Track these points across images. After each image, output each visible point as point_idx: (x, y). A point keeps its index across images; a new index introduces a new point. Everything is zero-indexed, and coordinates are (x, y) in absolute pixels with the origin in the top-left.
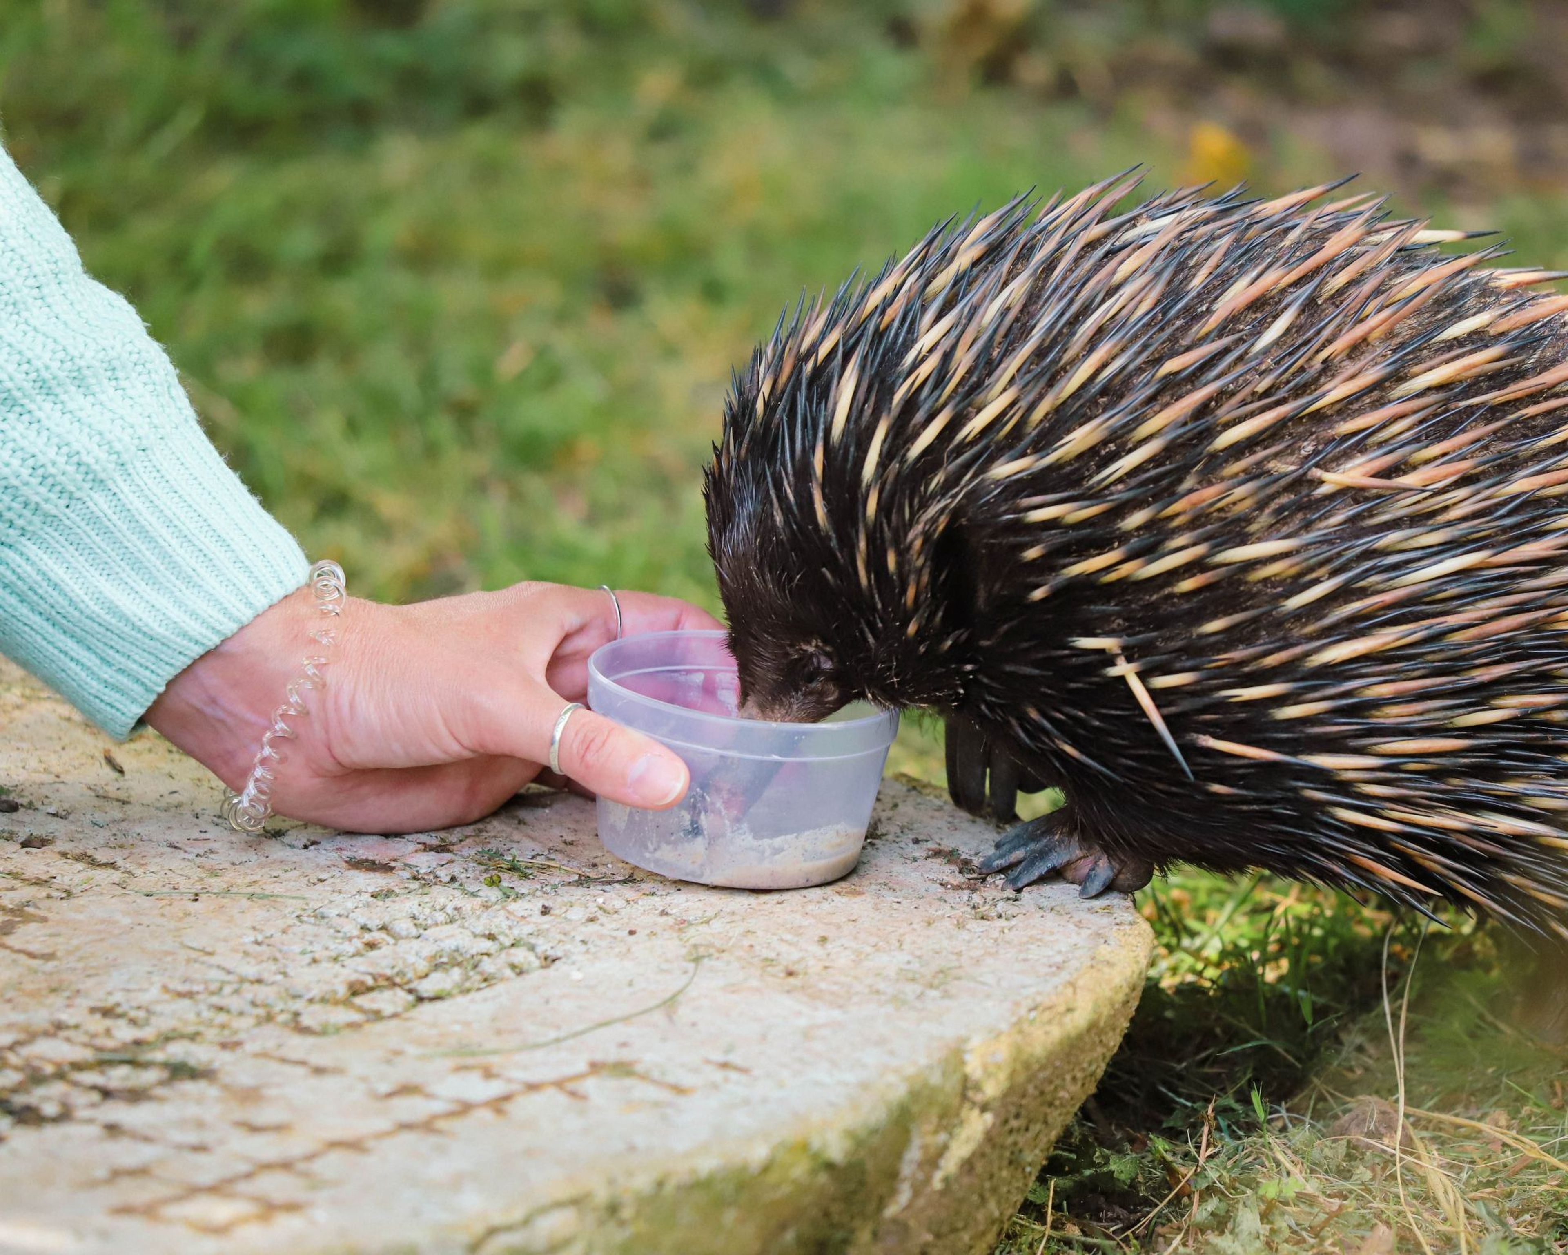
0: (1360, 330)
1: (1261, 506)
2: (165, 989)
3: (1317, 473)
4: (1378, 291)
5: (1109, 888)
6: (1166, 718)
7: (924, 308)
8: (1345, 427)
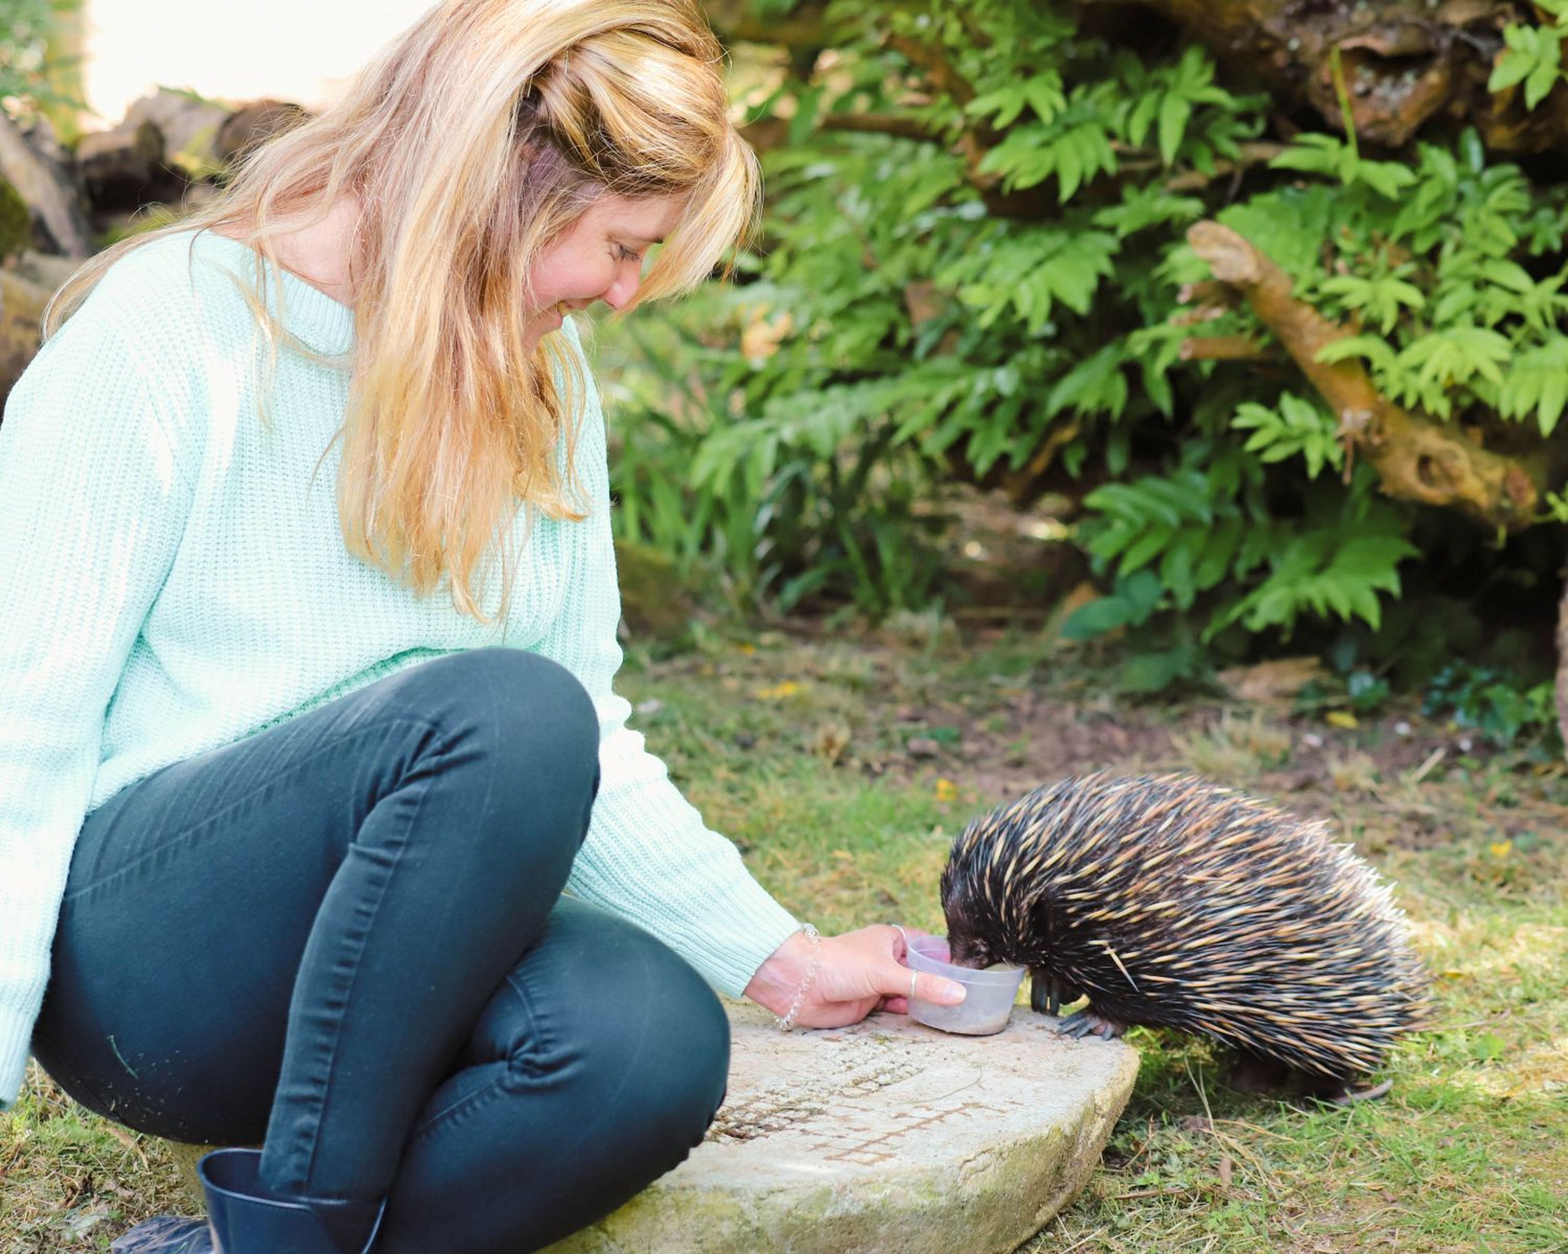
0: (1198, 824)
1: (1163, 889)
2: (788, 1084)
3: (1184, 876)
4: (1204, 811)
5: (1114, 1036)
6: (1127, 969)
7: (1030, 818)
8: (1196, 860)
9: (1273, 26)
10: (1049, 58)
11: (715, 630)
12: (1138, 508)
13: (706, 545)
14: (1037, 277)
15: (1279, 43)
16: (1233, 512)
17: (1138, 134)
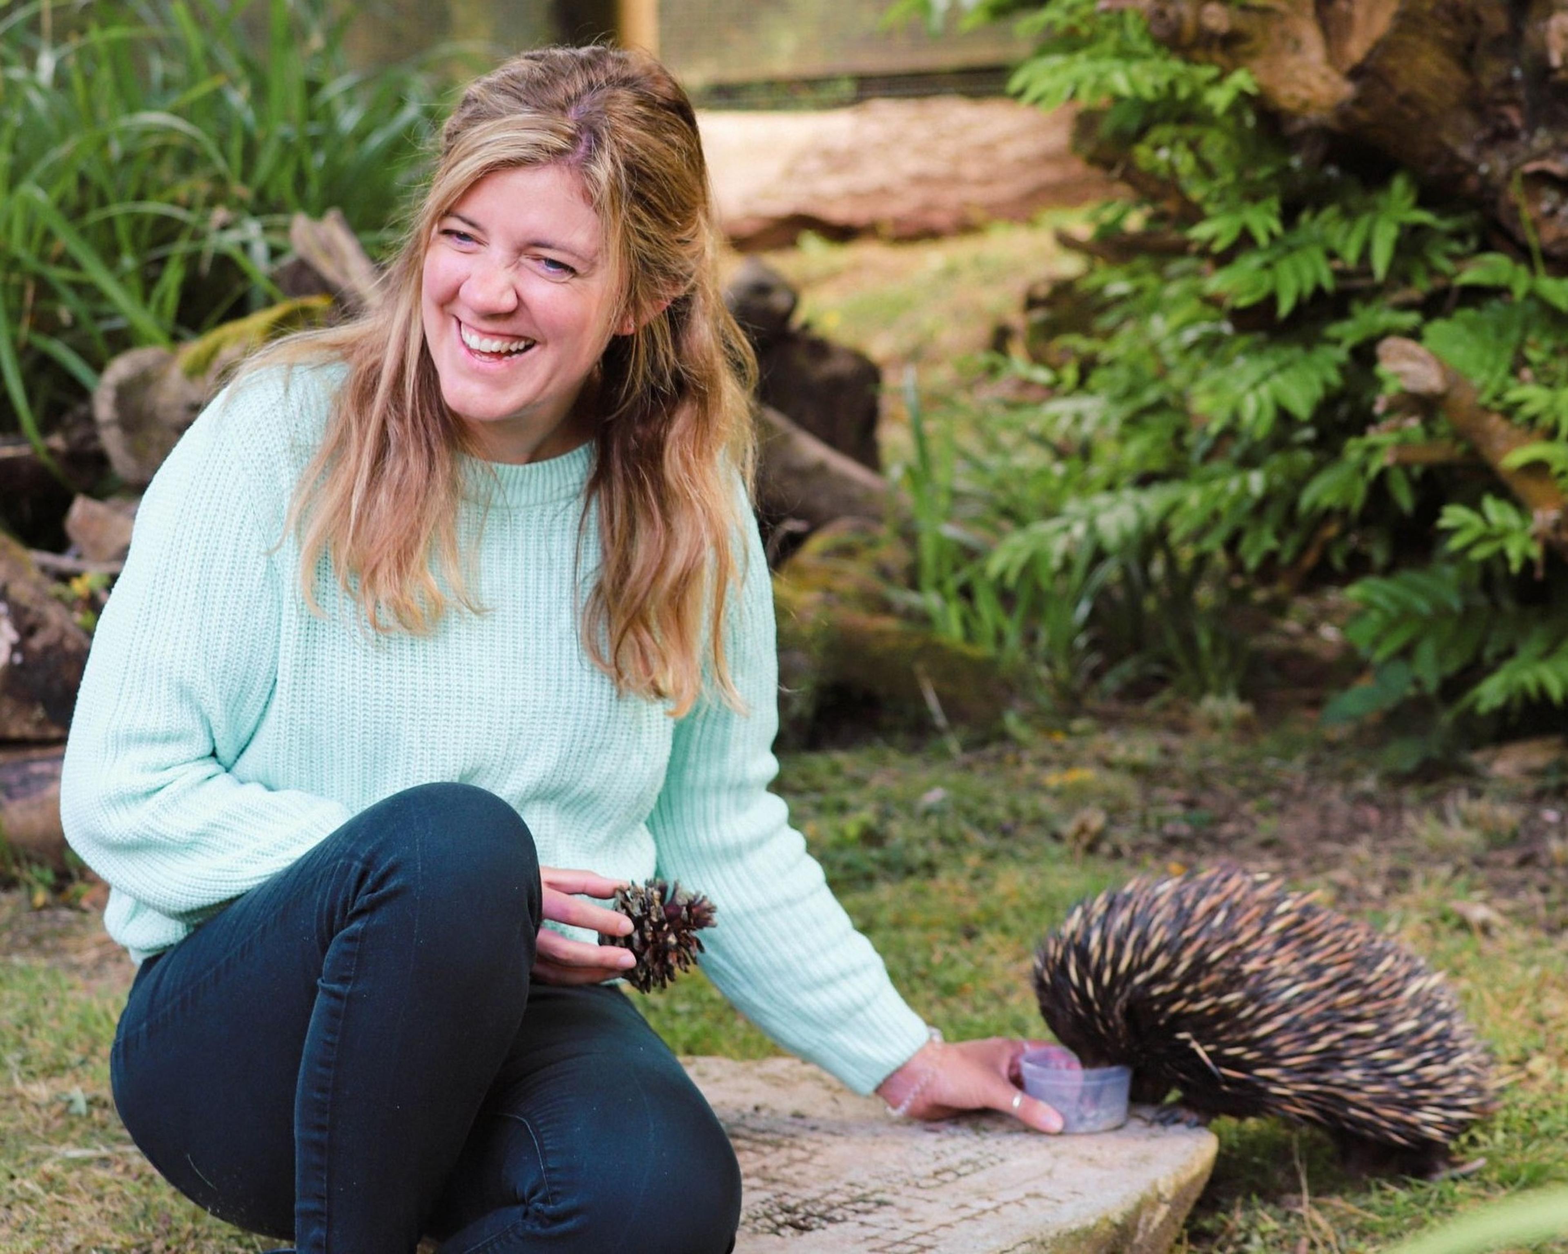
2: (870, 1175)
6: (1211, 1061)
9: (1465, 152)
10: (1273, 185)
11: (1026, 719)
12: (1394, 599)
13: (1031, 638)
14: (1265, 391)
15: (1472, 168)
16: (1481, 600)
17: (1351, 255)
